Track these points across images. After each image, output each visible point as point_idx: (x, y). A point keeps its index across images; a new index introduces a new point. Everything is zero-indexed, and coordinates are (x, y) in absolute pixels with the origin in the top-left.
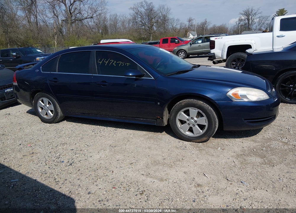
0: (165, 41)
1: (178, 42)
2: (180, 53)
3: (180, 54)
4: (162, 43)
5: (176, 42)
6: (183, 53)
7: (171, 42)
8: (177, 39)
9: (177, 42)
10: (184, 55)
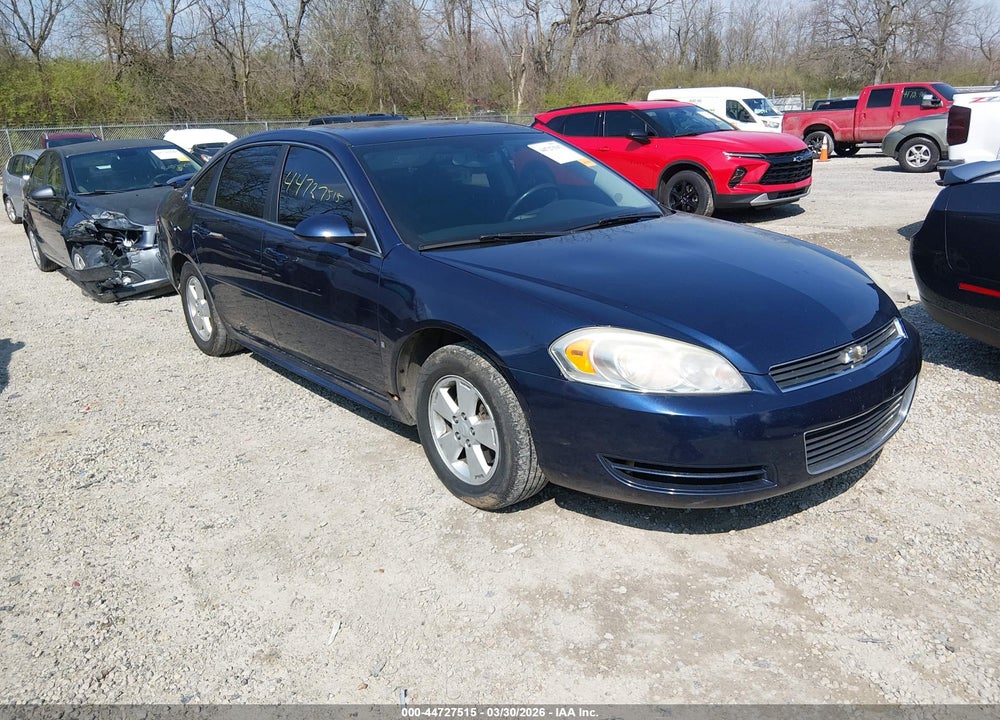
0: (881, 97)
1: (933, 103)
2: (913, 149)
3: (911, 154)
4: (868, 106)
5: (924, 104)
6: (924, 148)
7: (906, 101)
8: (929, 93)
9: (930, 104)
10: (928, 158)
